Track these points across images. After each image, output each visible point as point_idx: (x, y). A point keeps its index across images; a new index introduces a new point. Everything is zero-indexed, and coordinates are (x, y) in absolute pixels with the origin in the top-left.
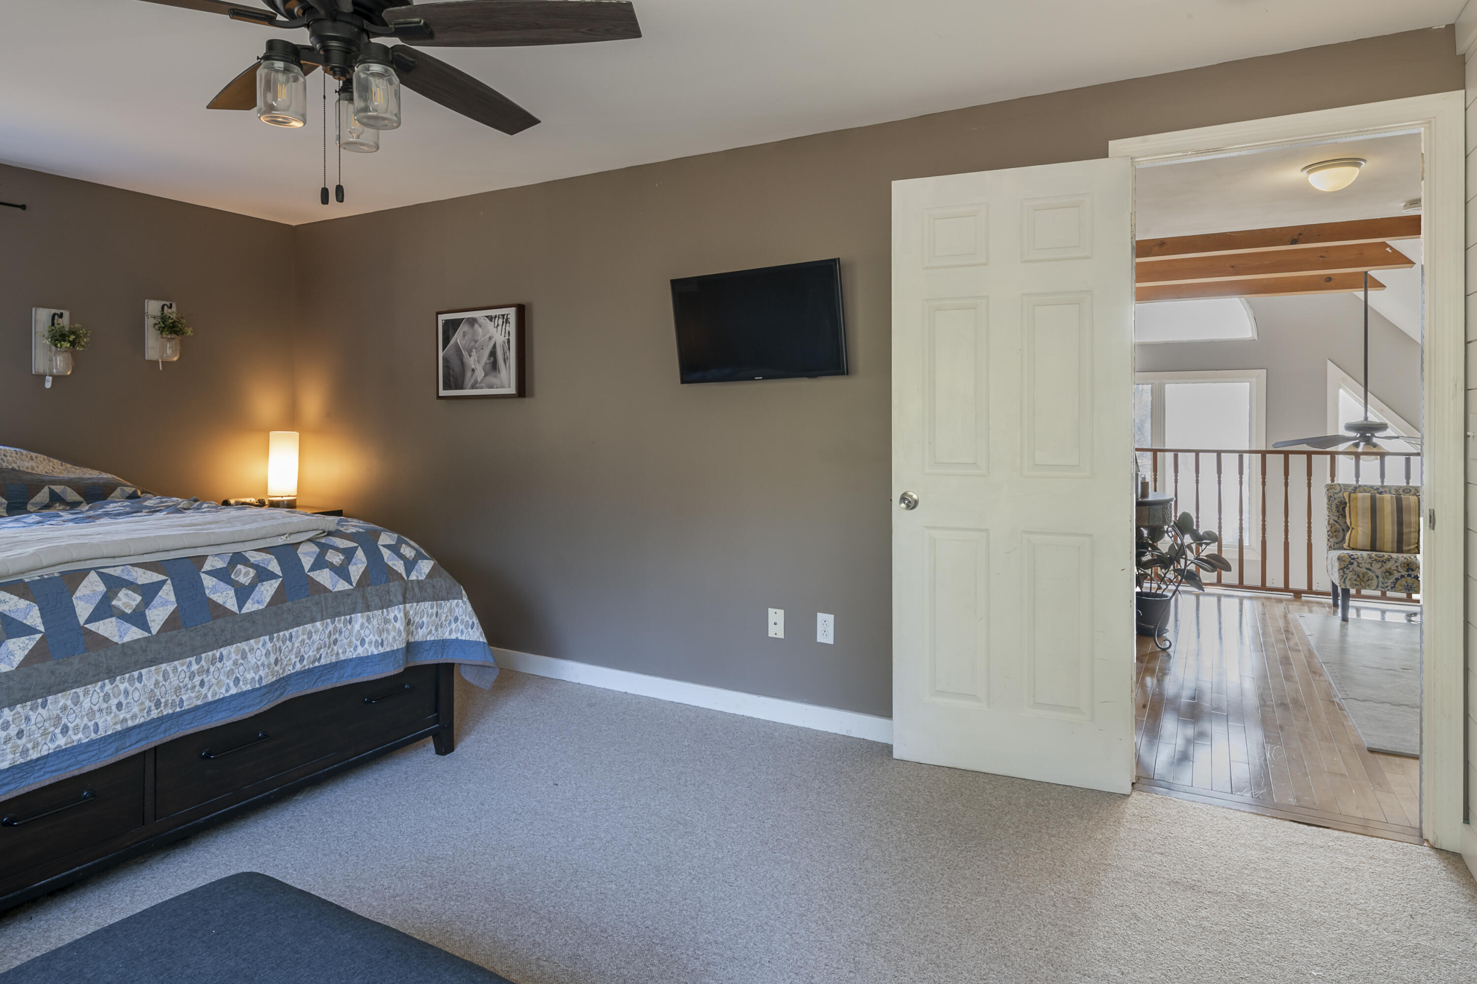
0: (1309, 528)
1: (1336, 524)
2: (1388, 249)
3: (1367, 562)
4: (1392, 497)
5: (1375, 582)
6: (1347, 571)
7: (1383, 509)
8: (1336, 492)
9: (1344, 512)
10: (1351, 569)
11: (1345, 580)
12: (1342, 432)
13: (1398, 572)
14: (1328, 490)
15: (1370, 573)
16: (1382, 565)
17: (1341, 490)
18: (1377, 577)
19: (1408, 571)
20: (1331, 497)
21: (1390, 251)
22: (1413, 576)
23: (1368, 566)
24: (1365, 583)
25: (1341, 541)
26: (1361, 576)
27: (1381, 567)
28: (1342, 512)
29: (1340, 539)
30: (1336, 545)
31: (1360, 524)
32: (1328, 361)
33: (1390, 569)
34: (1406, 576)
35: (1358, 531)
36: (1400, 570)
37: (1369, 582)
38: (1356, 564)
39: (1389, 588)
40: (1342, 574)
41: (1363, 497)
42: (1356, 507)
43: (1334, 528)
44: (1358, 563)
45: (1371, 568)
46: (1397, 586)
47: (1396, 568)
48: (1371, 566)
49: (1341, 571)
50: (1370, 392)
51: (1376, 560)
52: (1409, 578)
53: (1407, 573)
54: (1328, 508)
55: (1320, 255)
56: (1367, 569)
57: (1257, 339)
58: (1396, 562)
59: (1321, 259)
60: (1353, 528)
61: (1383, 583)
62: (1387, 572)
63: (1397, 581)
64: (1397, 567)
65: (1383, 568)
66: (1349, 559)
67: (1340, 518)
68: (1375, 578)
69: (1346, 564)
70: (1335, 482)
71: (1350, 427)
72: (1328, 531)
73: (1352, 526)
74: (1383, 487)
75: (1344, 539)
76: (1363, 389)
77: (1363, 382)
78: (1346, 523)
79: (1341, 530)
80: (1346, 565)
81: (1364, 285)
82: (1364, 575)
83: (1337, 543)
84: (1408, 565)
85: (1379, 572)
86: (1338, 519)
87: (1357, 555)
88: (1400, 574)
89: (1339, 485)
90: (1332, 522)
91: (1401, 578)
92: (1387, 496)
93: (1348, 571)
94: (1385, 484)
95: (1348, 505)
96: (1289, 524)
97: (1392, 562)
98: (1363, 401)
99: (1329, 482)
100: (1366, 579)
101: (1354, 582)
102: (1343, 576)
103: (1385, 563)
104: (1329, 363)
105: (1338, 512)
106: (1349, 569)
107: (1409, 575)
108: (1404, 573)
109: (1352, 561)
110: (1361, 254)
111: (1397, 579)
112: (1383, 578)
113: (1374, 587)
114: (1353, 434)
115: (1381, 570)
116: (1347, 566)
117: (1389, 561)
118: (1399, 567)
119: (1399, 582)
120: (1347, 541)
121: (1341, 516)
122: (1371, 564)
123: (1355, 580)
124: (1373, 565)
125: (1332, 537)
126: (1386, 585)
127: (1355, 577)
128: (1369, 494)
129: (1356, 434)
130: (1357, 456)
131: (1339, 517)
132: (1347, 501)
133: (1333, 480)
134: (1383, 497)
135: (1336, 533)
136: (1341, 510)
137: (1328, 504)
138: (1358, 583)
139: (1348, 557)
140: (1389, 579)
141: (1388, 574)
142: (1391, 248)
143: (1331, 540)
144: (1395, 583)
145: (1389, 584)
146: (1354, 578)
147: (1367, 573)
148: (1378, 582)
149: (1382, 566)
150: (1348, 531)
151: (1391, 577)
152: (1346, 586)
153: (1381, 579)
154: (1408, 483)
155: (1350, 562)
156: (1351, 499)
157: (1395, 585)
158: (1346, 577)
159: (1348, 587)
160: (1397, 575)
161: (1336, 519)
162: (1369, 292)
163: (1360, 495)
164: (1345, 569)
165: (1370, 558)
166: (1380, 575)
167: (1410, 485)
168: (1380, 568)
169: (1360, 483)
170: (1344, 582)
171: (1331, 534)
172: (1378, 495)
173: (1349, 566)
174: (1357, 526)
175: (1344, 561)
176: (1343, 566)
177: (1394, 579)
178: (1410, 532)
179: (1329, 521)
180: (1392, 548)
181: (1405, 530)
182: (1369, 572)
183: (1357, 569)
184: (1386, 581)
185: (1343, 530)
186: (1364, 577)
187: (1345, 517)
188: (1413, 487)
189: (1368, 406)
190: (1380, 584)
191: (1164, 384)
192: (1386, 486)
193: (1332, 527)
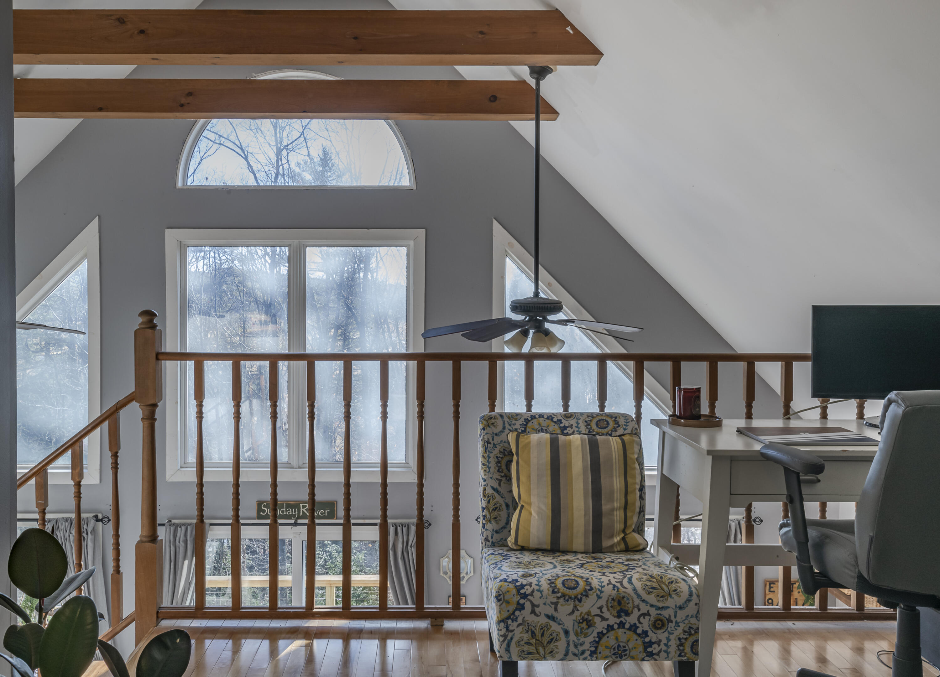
0: (456, 494)
1: (496, 495)
2: (568, 29)
3: (548, 602)
4: (582, 440)
5: (561, 645)
6: (513, 625)
7: (569, 465)
8: (497, 431)
9: (509, 470)
10: (520, 620)
11: (509, 645)
12: (509, 314)
13: (603, 619)
14: (484, 429)
15: (554, 626)
16: (575, 606)
17: (504, 428)
18: (567, 632)
19: (619, 616)
20: (488, 442)
21: (571, 32)
22: (627, 626)
23: (550, 610)
24: (544, 648)
25: (504, 528)
26: (538, 634)
27: (573, 612)
28: (505, 471)
29: (502, 523)
30: (495, 535)
31: (534, 500)
32: (494, 220)
33: (588, 613)
34: (616, 626)
35: (531, 514)
36: (606, 614)
37: (552, 646)
38: (528, 606)
39: (587, 654)
40: (504, 631)
41: (539, 443)
42: (528, 462)
43: (492, 503)
44: (533, 605)
45: (556, 615)
46: (600, 649)
47: (598, 612)
48: (556, 610)
49: (502, 624)
50: (541, 265)
51: (564, 596)
52: (621, 630)
53: (618, 621)
54: (484, 464)
55: (479, 30)
56: (548, 617)
57: (415, 188)
58: (599, 597)
59: (480, 36)
60: (522, 506)
61: (576, 646)
62: (584, 620)
63: (600, 639)
64: (600, 608)
65: (577, 613)
66: (517, 598)
67: (502, 483)
68: (562, 635)
69: (512, 608)
70: (497, 410)
71: (517, 307)
72: (483, 509)
73: (522, 503)
74: (568, 416)
75: (508, 522)
76: (533, 260)
77: (533, 252)
78: (511, 491)
79: (504, 507)
80: (511, 612)
81: (535, 110)
82: (544, 629)
83: (497, 532)
84: (619, 603)
85: (569, 623)
86: (500, 485)
87: (530, 584)
88: (605, 624)
89: (501, 416)
90: (489, 491)
91: (608, 631)
92: (576, 439)
93: (515, 624)
94: (571, 410)
95: (515, 457)
96: (424, 490)
97: (593, 597)
98: (533, 276)
99: (486, 411)
100: (545, 640)
101: (526, 648)
102: (505, 636)
103: (580, 601)
104: (495, 223)
105: (498, 471)
106: (516, 620)
107: (621, 625)
108: (613, 621)
109: (522, 601)
110: (535, 33)
111: (601, 635)
112: (577, 634)
113: (561, 655)
114: (519, 317)
115: (573, 617)
116: (513, 613)
117: (587, 596)
118: (605, 609)
119: (605, 639)
120: (513, 532)
121: (504, 479)
122: (556, 604)
123: (528, 643)
124: (559, 606)
125: (490, 521)
126: (581, 648)
127: (526, 636)
128: (548, 436)
129: (524, 317)
130: (529, 359)
131: (500, 481)
132: (514, 451)
133: (492, 407)
134: (570, 442)
135: (496, 513)
136: (504, 467)
137: (484, 457)
138: (532, 649)
139: (514, 591)
140: (586, 636)
141: (584, 625)
142: (573, 27)
143: (489, 526)
144: (596, 643)
145: (587, 646)
146: (525, 639)
147: (548, 626)
148: (568, 644)
149: (575, 609)
150: (515, 509)
151: (591, 629)
152: (510, 657)
153: (572, 637)
154: (602, 407)
155: (518, 603)
156: (520, 446)
157: (596, 648)
158: (512, 638)
159: (514, 659)
160: (600, 626)
161: (496, 485)
162: (542, 122)
163: (534, 437)
164: (510, 622)
165: (553, 592)
166: (570, 629)
167: (606, 410)
168: (570, 614)
169: (534, 410)
170: (508, 650)
171: (488, 516)
172: (561, 438)
173: (517, 613)
174: (530, 504)
175: (508, 602)
176: (506, 614)
177: (595, 634)
178: (613, 510)
179: (485, 490)
180: (585, 544)
181: (605, 507)
182: (552, 623)
183: (531, 618)
184: (582, 639)
185: (507, 506)
186: (543, 635)
187: (509, 479)
188: (610, 415)
189: (540, 282)
190: (572, 648)
191: (305, 246)
192: (571, 416)
193: (489, 502)
